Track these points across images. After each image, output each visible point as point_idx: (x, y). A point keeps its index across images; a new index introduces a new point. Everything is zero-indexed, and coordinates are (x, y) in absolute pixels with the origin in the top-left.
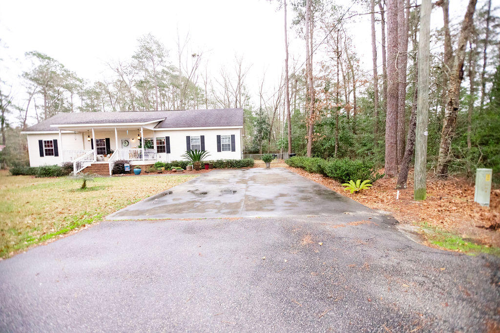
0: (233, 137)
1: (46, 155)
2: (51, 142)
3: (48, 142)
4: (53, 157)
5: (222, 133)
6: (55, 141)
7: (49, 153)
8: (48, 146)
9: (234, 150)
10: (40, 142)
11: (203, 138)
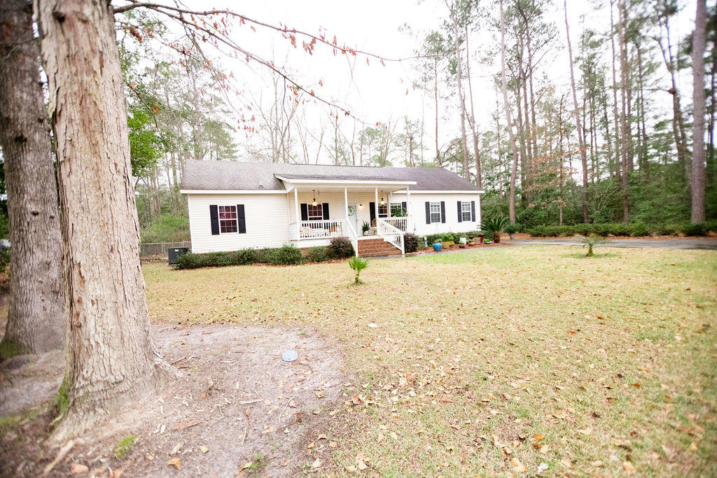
0: (473, 203)
1: (223, 231)
2: (233, 208)
3: (227, 208)
4: (235, 236)
5: (464, 199)
6: (241, 208)
7: (229, 227)
8: (228, 216)
9: (474, 220)
10: (213, 209)
11: (443, 203)
